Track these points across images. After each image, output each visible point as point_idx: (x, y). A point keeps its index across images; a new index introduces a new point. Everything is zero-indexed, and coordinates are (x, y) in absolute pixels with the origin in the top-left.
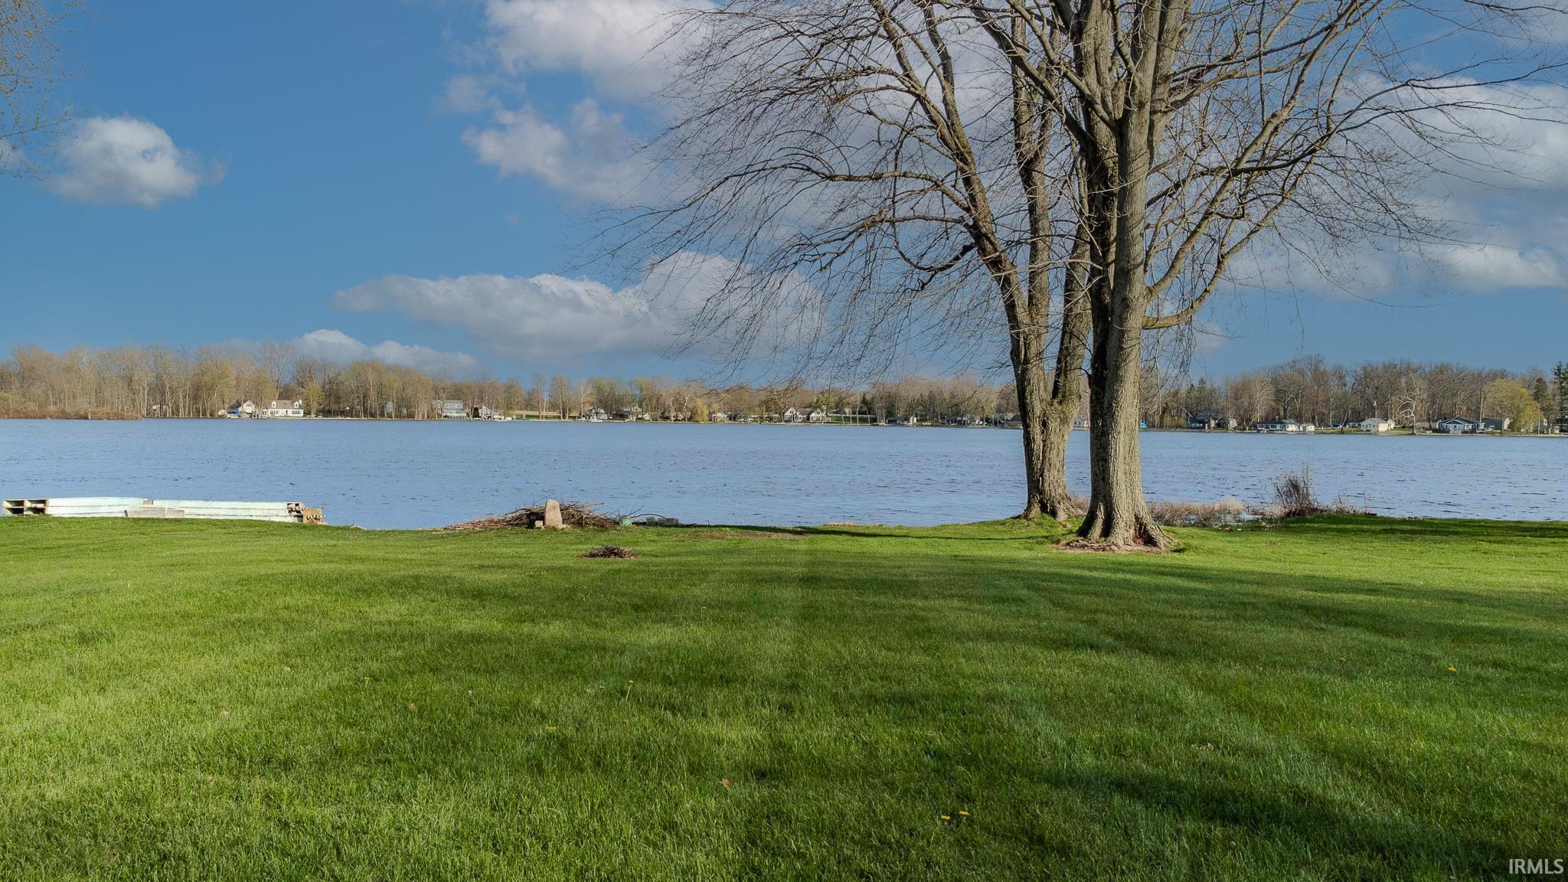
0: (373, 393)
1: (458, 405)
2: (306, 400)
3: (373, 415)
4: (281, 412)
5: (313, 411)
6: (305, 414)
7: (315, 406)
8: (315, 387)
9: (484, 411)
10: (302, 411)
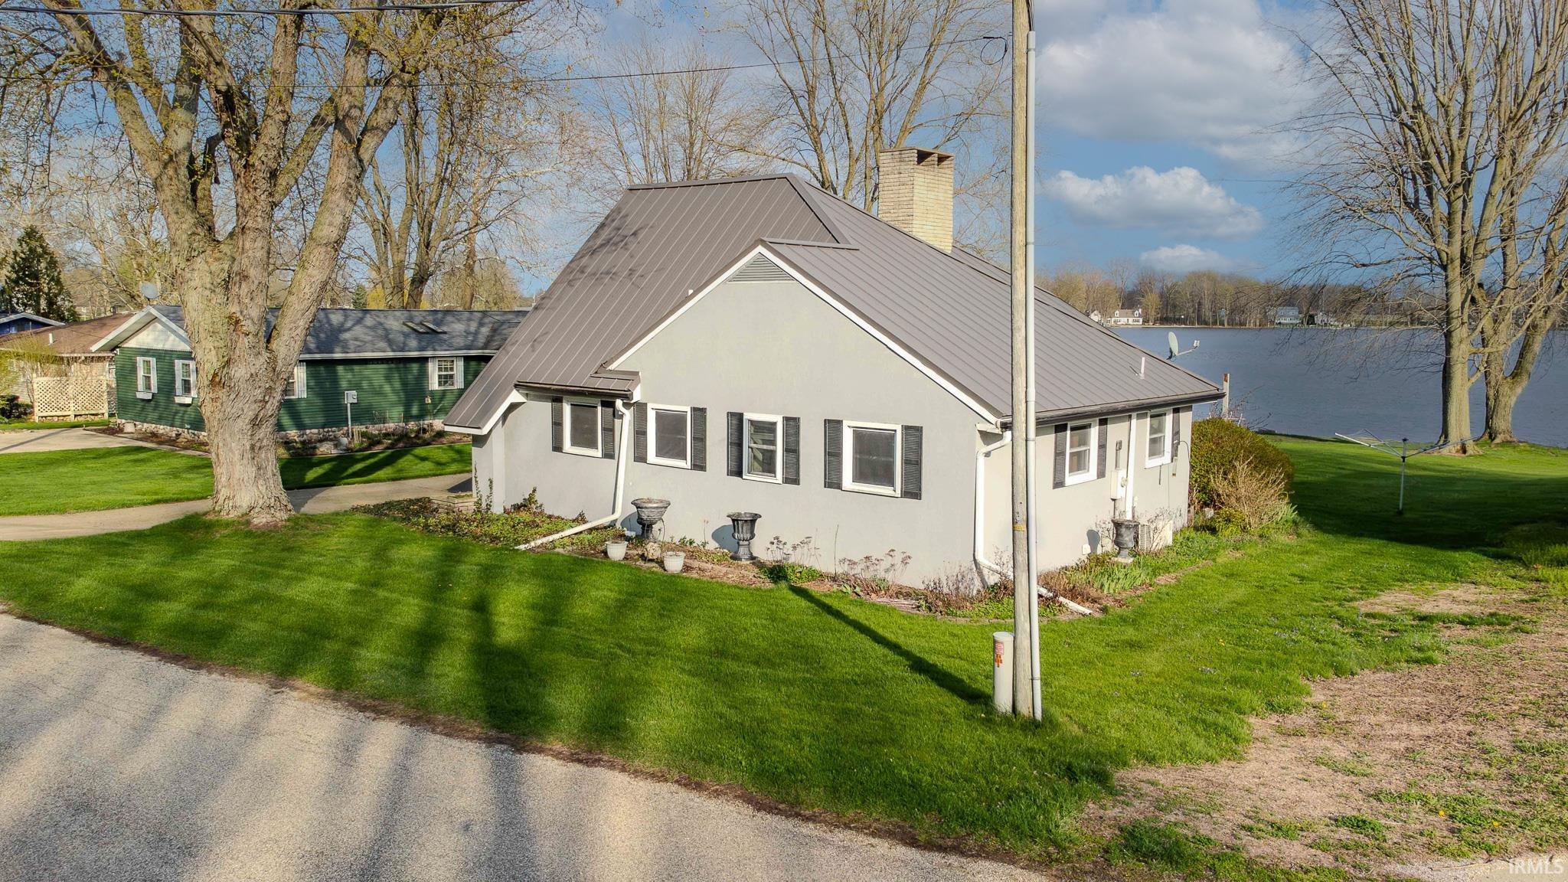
0: (1207, 304)
1: (1294, 312)
2: (1145, 310)
3: (1206, 323)
4: (1123, 320)
5: (1152, 318)
6: (1144, 322)
7: (1153, 314)
8: (1152, 299)
9: (1319, 318)
10: (1141, 320)
